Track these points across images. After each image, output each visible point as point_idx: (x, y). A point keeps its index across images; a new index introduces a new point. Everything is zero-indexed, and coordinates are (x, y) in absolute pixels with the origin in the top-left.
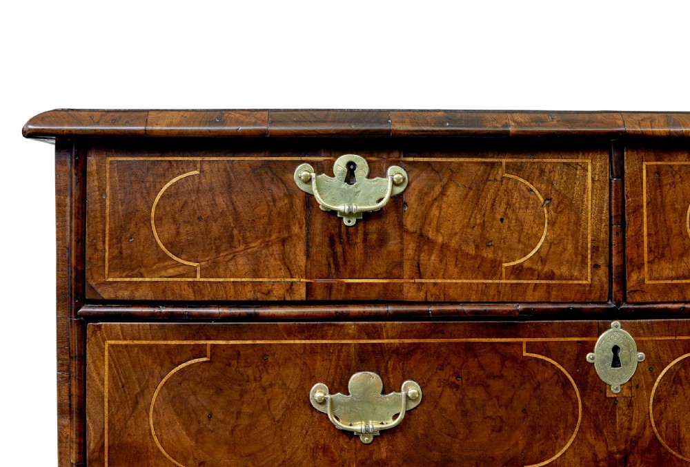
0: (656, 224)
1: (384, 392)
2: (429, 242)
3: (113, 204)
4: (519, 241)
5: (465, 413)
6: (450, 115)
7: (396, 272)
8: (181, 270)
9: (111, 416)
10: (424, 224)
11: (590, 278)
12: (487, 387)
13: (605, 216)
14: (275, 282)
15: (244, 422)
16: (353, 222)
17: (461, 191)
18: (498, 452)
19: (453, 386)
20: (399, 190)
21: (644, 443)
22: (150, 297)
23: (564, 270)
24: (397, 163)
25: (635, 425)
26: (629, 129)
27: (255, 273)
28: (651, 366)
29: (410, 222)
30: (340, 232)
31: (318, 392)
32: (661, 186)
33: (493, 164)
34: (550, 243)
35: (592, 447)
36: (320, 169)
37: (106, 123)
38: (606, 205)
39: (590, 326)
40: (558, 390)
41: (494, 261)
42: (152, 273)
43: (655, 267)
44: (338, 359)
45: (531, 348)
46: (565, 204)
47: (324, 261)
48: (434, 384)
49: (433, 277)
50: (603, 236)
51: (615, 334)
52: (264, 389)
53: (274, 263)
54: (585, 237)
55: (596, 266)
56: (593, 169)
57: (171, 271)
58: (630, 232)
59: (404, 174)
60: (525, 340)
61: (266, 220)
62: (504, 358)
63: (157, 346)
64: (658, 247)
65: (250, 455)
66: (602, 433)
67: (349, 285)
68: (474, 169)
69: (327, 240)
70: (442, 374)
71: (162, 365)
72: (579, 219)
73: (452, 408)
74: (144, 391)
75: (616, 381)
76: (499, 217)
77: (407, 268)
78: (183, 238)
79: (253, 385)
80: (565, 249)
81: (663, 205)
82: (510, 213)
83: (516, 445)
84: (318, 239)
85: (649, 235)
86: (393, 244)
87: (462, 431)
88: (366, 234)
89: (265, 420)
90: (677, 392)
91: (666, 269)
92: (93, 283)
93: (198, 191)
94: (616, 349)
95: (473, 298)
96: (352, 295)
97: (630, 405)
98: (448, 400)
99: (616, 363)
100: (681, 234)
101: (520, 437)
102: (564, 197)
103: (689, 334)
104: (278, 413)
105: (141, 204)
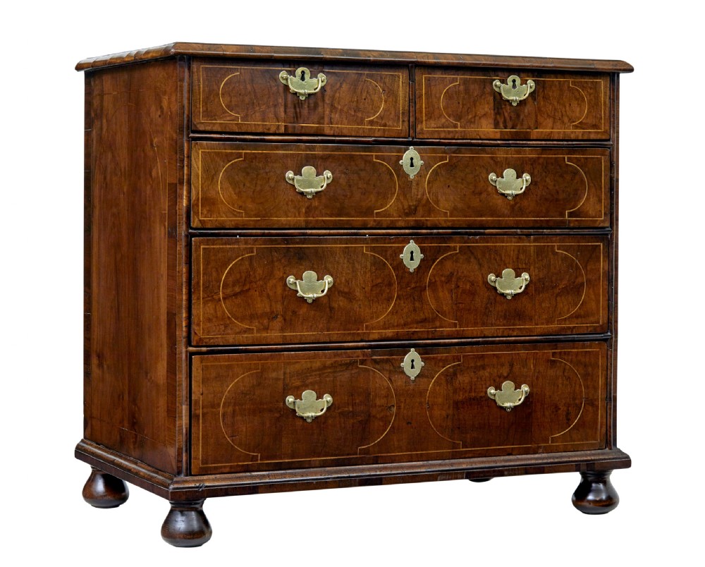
0: (428, 103)
1: (317, 175)
2: (335, 108)
3: (204, 87)
4: (372, 109)
5: (350, 186)
6: (345, 51)
7: (322, 121)
8: (232, 118)
9: (202, 184)
10: (333, 100)
11: (401, 127)
12: (359, 174)
13: (407, 99)
14: (272, 124)
15: (258, 188)
16: (304, 99)
17: (348, 86)
18: (363, 204)
19: (345, 173)
20: (323, 84)
21: (424, 202)
22: (219, 130)
23: (390, 123)
24: (323, 72)
25: (420, 193)
26: (419, 60)
27: (263, 120)
28: (426, 167)
29: (327, 99)
30: (298, 103)
31: (290, 174)
32: (430, 86)
33: (361, 74)
34: (385, 111)
35: (402, 203)
36: (290, 73)
37: (206, 50)
38: (407, 94)
39: (401, 149)
40: (388, 177)
41: (362, 118)
42: (220, 119)
43: (428, 123)
44: (297, 160)
45: (377, 157)
46: (391, 93)
47: (292, 115)
48: (337, 172)
49: (337, 124)
50: (407, 108)
51: (412, 152)
52: (267, 173)
53: (271, 115)
54: (399, 108)
55: (403, 121)
56: (402, 77)
57: (228, 118)
58: (418, 106)
59: (325, 77)
60: (374, 154)
61: (268, 96)
62: (366, 161)
63: (222, 152)
64: (429, 113)
65: (261, 203)
66: (406, 196)
67: (302, 127)
68: (353, 76)
69: (293, 106)
70: (341, 168)
71: (224, 161)
72: (396, 100)
73: (344, 184)
74: (217, 172)
75: (412, 173)
76: (363, 98)
77: (326, 120)
78: (233, 103)
79: (262, 171)
80: (391, 113)
81: (431, 94)
82: (368, 96)
83: (371, 201)
84: (289, 105)
85: (426, 108)
86: (320, 110)
87: (348, 194)
88: (309, 103)
89: (267, 188)
90: (436, 179)
91: (432, 123)
92: (195, 123)
93: (239, 82)
94: (412, 159)
95: (353, 134)
96: (303, 131)
97: (418, 184)
98: (343, 180)
99: (412, 165)
100: (439, 108)
101: (373, 198)
102: (391, 90)
103: (442, 153)
104: (272, 184)
105: (215, 87)
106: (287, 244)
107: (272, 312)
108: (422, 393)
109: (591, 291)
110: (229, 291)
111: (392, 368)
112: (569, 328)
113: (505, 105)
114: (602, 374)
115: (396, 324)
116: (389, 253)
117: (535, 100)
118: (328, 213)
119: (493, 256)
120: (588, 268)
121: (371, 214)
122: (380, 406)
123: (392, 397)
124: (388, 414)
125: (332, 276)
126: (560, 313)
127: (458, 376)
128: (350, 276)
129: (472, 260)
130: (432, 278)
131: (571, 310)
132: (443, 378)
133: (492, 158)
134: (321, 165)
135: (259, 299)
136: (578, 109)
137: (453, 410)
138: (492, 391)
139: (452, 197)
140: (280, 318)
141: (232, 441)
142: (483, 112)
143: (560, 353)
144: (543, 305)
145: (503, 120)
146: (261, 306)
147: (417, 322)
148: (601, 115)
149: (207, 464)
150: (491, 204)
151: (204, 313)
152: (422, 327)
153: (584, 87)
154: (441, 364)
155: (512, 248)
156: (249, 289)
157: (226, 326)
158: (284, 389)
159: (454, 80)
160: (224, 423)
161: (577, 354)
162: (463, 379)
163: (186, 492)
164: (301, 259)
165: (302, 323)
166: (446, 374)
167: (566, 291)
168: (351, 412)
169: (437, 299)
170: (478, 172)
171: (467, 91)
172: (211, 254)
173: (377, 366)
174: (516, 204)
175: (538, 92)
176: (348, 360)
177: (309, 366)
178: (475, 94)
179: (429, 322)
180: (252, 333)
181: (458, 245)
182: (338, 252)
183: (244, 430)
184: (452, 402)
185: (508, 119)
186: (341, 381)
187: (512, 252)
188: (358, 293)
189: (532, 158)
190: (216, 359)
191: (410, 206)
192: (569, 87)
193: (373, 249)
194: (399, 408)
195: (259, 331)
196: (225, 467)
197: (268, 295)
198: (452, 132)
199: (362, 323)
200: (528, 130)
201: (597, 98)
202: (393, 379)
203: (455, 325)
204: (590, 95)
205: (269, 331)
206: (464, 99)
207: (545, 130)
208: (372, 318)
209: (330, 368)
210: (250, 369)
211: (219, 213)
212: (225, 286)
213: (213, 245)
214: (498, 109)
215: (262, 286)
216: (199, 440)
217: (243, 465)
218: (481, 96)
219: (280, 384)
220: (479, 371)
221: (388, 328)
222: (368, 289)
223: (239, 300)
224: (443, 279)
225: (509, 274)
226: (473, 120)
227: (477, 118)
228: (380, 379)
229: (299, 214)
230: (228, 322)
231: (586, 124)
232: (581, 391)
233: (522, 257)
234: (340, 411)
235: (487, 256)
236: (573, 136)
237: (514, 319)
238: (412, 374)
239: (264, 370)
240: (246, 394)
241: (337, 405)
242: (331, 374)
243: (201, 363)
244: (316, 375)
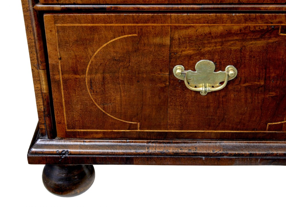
141: (104, 108)
149: (74, 128)
158: (170, 58)
163: (46, 158)
168: (262, 86)
176: (264, 26)
177: (207, 30)
183: (118, 98)
186: (251, 51)
190: (75, 20)
209: (237, 34)
210: (123, 33)
216: (62, 106)
217: (119, 132)
219: (166, 52)
234: (247, 84)
239: (142, 33)
240: (119, 61)
241: (243, 79)
242: (237, 43)
243: (55, 23)
244: (216, 43)
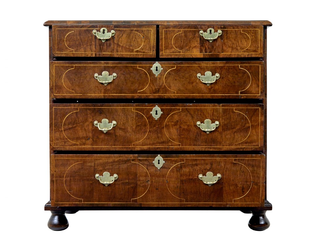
0: (166, 42)
1: (109, 75)
2: (119, 45)
3: (57, 38)
4: (137, 45)
5: (125, 80)
6: (124, 21)
7: (113, 51)
8: (71, 51)
9: (55, 80)
10: (118, 42)
11: (153, 53)
12: (130, 75)
13: (155, 40)
14: (89, 53)
15: (81, 81)
16: (104, 41)
17: (126, 35)
18: (132, 88)
19: (123, 74)
20: (113, 35)
21: (163, 87)
22: (64, 56)
23: (147, 51)
25: (161, 83)
26: (159, 24)
27: (85, 51)
28: (165, 71)
29: (115, 42)
30: (102, 43)
31: (96, 75)
32: (167, 34)
33: (132, 30)
34: (144, 46)
35: (152, 88)
36: (98, 31)
37: (59, 23)
38: (155, 38)
39: (152, 63)
40: (145, 76)
41: (132, 49)
42: (65, 51)
43: (165, 51)
44: (100, 69)
45: (139, 67)
46: (147, 38)
47: (99, 49)
48: (119, 74)
49: (120, 52)
50: (155, 44)
51: (157, 64)
52: (85, 74)
53: (89, 49)
54: (151, 44)
55: (153, 50)
56: (153, 31)
57: (69, 51)
58: (160, 43)
59: (115, 32)
60: (138, 65)
61: (87, 41)
62: (134, 69)
63: (64, 66)
64: (166, 47)
65: (83, 88)
66: (154, 84)
67: (103, 54)
68: (128, 31)
69: (99, 45)
70: (121, 72)
71: (65, 70)
72: (150, 41)
73: (123, 79)
74: (62, 75)
75: (156, 74)
76: (133, 40)
77: (115, 50)
78: (71, 44)
79: (83, 74)
80: (147, 47)
81: (167, 38)
82: (136, 39)
83: (136, 87)
84: (97, 45)
85: (164, 44)
86: (112, 46)
87: (125, 84)
88: (107, 44)
89: (85, 81)
90: (169, 76)
91: (168, 51)
92: (53, 53)
93: (74, 35)
94: (157, 67)
95: (128, 57)
96: (104, 56)
97: (160, 79)
98: (122, 77)
99: (157, 70)
100: (171, 44)
101: (137, 85)
102: (147, 36)
103: (173, 65)
104: (88, 79)
105: (63, 38)
106: (94, 107)
107: (87, 137)
108: (164, 176)
109: (254, 131)
110: (66, 127)
111: (148, 163)
112: (242, 148)
113: (206, 42)
114: (262, 170)
115: (148, 144)
116: (145, 111)
117: (222, 39)
118: (115, 92)
119: (199, 113)
120: (252, 119)
121: (136, 93)
122: (142, 181)
123: (148, 176)
124: (146, 184)
125: (116, 121)
126: (237, 141)
127: (183, 168)
128: (125, 122)
129: (188, 114)
130: (167, 123)
131: (242, 139)
132: (175, 169)
133: (199, 66)
134: (111, 71)
135: (81, 131)
136: (246, 43)
137: (180, 184)
138: (200, 176)
139: (177, 85)
140: (91, 140)
141: (70, 193)
142: (194, 46)
143: (239, 159)
144: (227, 137)
145: (204, 49)
146: (81, 134)
147: (160, 143)
148: (258, 46)
149: (58, 202)
150: (198, 88)
151: (55, 137)
152: (162, 145)
153: (249, 32)
154: (174, 162)
155: (210, 109)
156: (76, 126)
157: (65, 142)
158: (94, 171)
159: (179, 31)
160: (66, 185)
161: (248, 160)
162: (186, 170)
164: (101, 113)
165: (102, 142)
166: (176, 167)
167: (240, 131)
168: (127, 183)
169: (170, 133)
170: (191, 73)
171: (186, 36)
172: (58, 111)
173: (141, 162)
174: (212, 88)
175: (224, 36)
176: (126, 159)
177: (106, 161)
178: (190, 37)
179: (166, 143)
180: (78, 146)
181: (181, 108)
182: (119, 110)
183: (75, 188)
184: (179, 180)
185: (207, 48)
186: (122, 168)
187: (210, 111)
188: (129, 129)
189: (221, 66)
190: (62, 156)
191: (156, 89)
192: (240, 33)
193: (137, 109)
194: (152, 182)
195: (81, 145)
196: (66, 204)
197: (85, 129)
198: (178, 55)
199: (131, 142)
200: (218, 53)
201: (256, 37)
202: (149, 168)
203: (179, 145)
204: (252, 36)
205: (86, 145)
206: (184, 39)
207: (227, 53)
208: (136, 141)
209: (117, 162)
210: (78, 161)
211: (63, 92)
212: (65, 124)
213: (59, 107)
214: (202, 44)
215: (82, 125)
216: (54, 191)
217: (75, 204)
218: (193, 38)
219: (93, 169)
220: (194, 166)
221: (145, 145)
222: (134, 127)
223: (71, 131)
224: (173, 123)
225: (208, 122)
226: (189, 49)
227: (191, 48)
228: (142, 169)
229: (101, 92)
230: (66, 140)
231: (250, 50)
232: (251, 178)
233: (215, 113)
234: (122, 182)
235: (196, 113)
236: (242, 56)
237: (211, 143)
238: (159, 166)
239: (85, 162)
240: (76, 172)
241: (120, 179)
242: (117, 165)
243: (55, 157)
244: (110, 165)
